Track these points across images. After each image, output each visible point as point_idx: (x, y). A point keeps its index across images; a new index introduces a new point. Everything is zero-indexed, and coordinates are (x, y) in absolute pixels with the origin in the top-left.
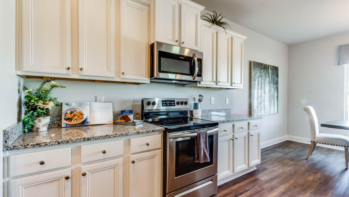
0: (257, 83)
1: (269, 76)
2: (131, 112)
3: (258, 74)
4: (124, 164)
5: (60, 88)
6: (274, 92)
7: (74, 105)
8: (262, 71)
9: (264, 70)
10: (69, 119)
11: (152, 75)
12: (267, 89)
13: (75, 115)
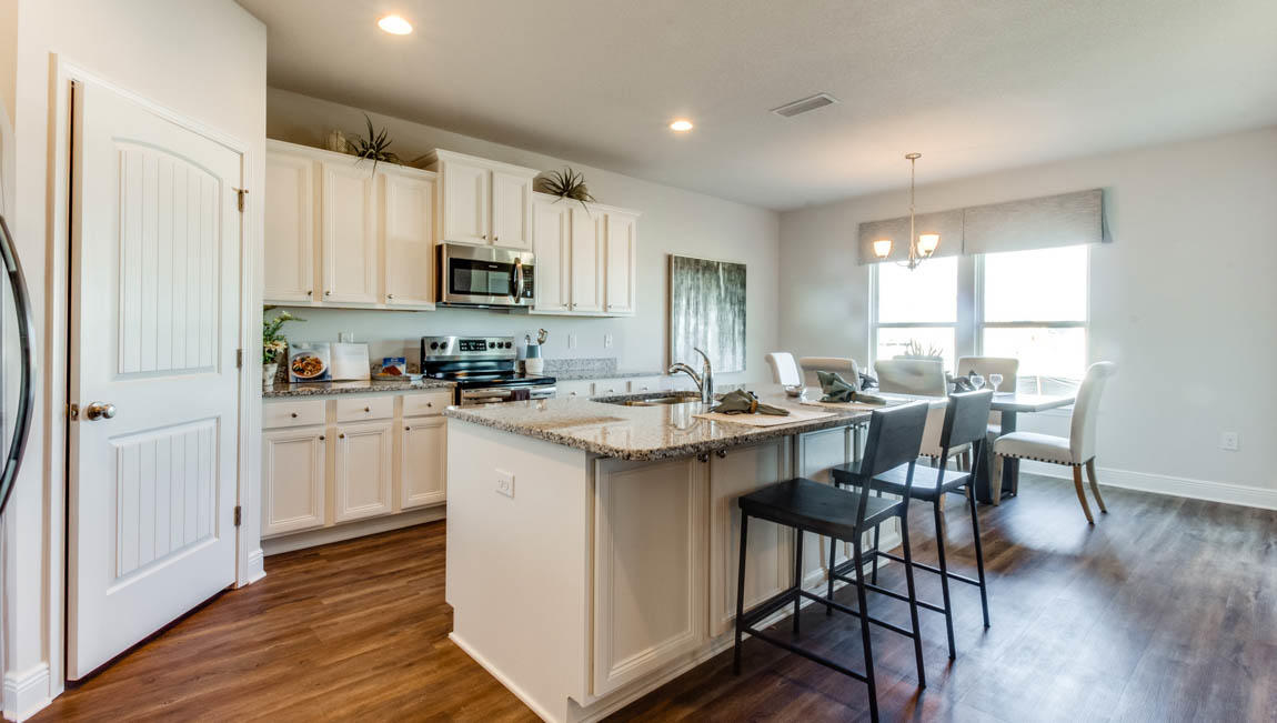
0: (684, 302)
1: (718, 286)
2: (401, 360)
3: (688, 282)
4: (394, 431)
5: (294, 322)
6: (734, 321)
7: (306, 347)
8: (700, 275)
9: (703, 274)
10: (301, 371)
11: (439, 298)
12: (713, 314)
13: (308, 364)
